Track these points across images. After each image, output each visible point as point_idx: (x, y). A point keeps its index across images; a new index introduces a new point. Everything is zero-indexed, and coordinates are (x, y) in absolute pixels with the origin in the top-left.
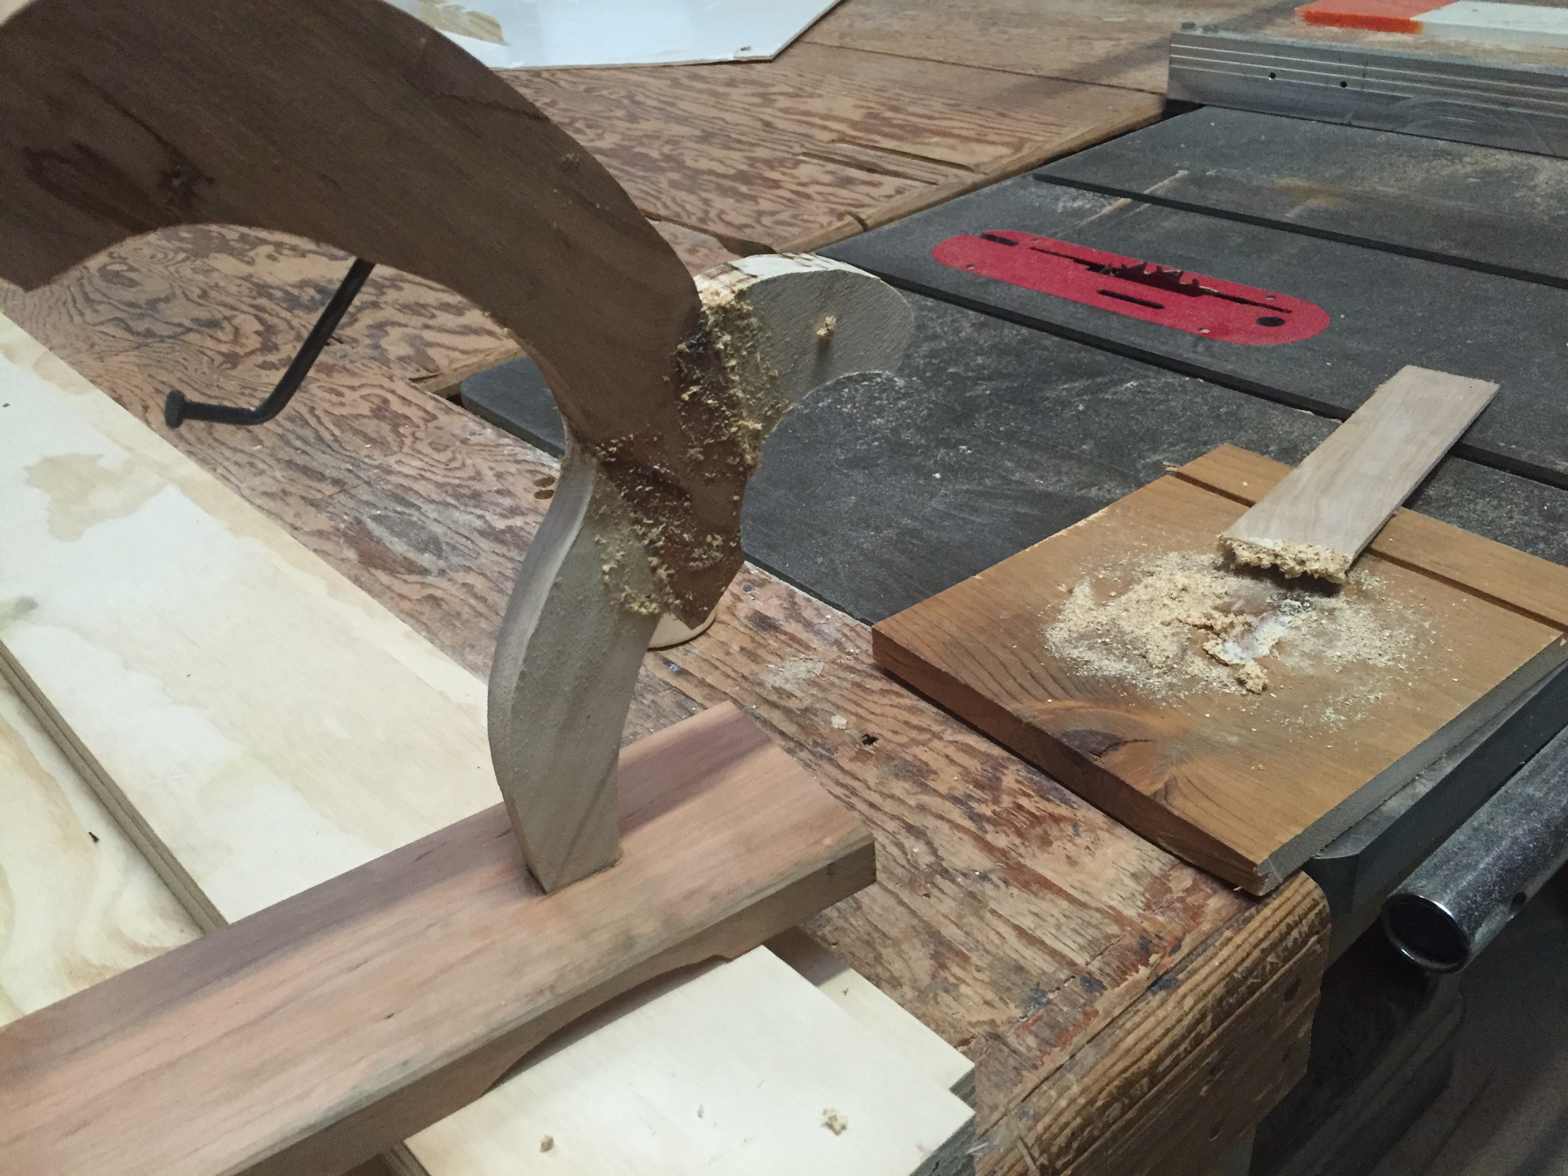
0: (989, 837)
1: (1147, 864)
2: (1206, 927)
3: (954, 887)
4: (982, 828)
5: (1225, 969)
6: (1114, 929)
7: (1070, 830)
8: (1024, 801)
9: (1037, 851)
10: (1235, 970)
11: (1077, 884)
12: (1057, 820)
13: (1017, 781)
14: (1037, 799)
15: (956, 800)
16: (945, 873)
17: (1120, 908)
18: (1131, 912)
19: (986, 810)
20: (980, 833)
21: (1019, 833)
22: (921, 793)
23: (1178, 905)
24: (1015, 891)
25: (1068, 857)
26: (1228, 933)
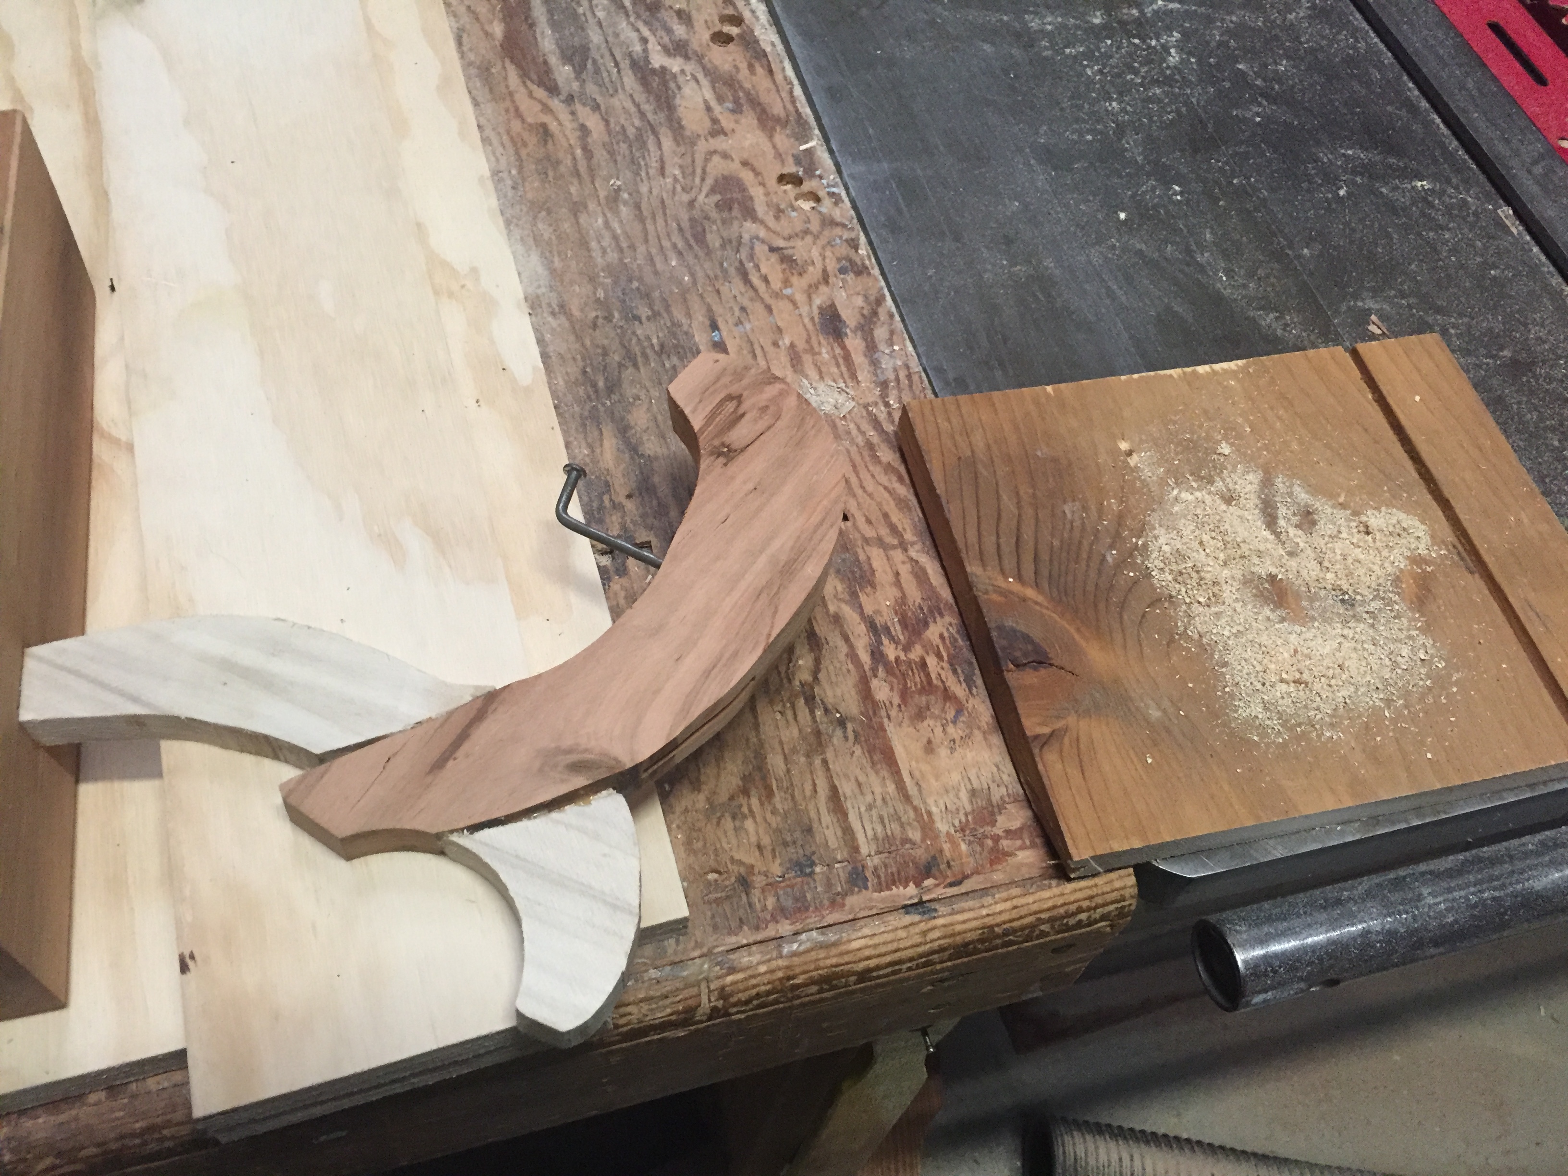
0: (875, 683)
1: (993, 787)
2: (998, 877)
3: (809, 718)
4: (874, 671)
5: (989, 921)
6: (915, 835)
7: (951, 714)
8: (931, 661)
9: (906, 722)
10: (998, 925)
11: (917, 774)
12: (948, 696)
13: (941, 636)
14: (945, 665)
15: (872, 626)
16: (810, 700)
17: (937, 818)
18: (942, 826)
19: (891, 652)
20: (869, 673)
21: (904, 694)
22: (846, 602)
23: (989, 842)
24: (858, 751)
25: (929, 742)
26: (1015, 891)
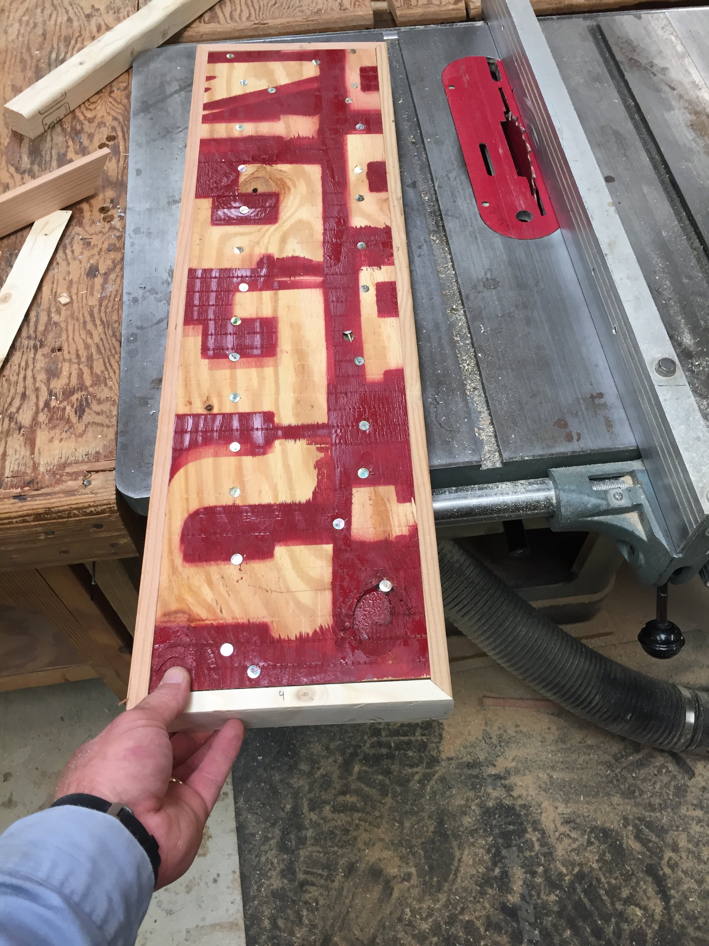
0: (41, 414)
1: (70, 457)
2: (57, 489)
4: (43, 410)
5: (49, 506)
6: (29, 471)
7: (66, 428)
8: (68, 408)
9: (47, 430)
11: (41, 449)
12: (68, 421)
13: (77, 399)
14: (73, 410)
15: (50, 393)
16: (11, 418)
17: (41, 466)
18: (42, 469)
19: (53, 403)
20: (40, 410)
21: (50, 420)
22: (45, 383)
23: (58, 476)
24: (22, 439)
25: (52, 438)
26: (62, 495)
